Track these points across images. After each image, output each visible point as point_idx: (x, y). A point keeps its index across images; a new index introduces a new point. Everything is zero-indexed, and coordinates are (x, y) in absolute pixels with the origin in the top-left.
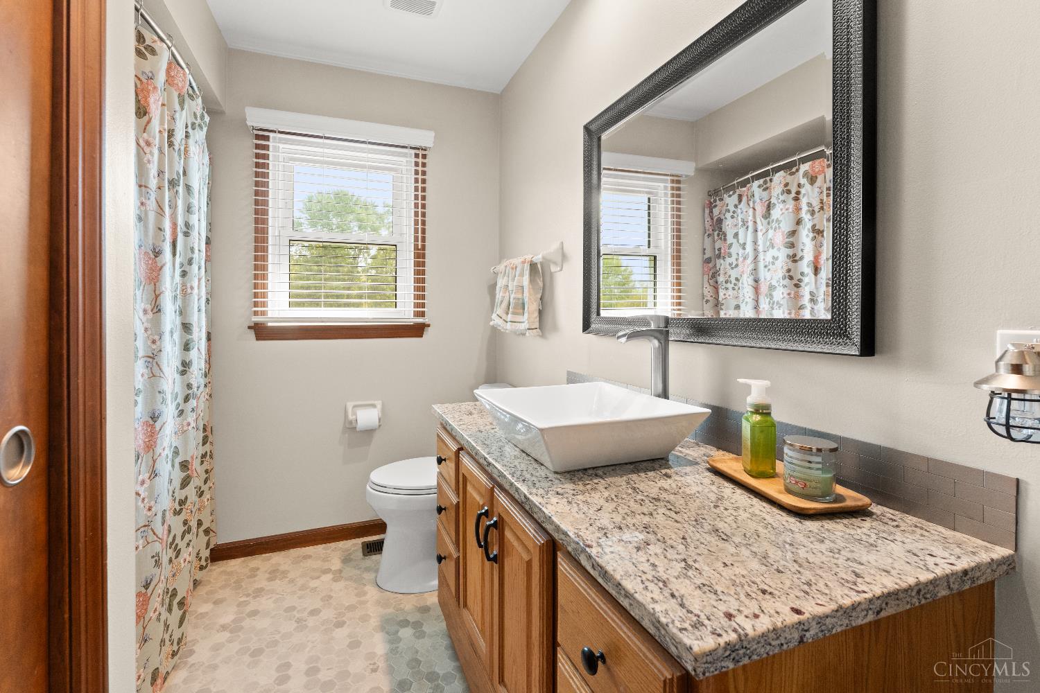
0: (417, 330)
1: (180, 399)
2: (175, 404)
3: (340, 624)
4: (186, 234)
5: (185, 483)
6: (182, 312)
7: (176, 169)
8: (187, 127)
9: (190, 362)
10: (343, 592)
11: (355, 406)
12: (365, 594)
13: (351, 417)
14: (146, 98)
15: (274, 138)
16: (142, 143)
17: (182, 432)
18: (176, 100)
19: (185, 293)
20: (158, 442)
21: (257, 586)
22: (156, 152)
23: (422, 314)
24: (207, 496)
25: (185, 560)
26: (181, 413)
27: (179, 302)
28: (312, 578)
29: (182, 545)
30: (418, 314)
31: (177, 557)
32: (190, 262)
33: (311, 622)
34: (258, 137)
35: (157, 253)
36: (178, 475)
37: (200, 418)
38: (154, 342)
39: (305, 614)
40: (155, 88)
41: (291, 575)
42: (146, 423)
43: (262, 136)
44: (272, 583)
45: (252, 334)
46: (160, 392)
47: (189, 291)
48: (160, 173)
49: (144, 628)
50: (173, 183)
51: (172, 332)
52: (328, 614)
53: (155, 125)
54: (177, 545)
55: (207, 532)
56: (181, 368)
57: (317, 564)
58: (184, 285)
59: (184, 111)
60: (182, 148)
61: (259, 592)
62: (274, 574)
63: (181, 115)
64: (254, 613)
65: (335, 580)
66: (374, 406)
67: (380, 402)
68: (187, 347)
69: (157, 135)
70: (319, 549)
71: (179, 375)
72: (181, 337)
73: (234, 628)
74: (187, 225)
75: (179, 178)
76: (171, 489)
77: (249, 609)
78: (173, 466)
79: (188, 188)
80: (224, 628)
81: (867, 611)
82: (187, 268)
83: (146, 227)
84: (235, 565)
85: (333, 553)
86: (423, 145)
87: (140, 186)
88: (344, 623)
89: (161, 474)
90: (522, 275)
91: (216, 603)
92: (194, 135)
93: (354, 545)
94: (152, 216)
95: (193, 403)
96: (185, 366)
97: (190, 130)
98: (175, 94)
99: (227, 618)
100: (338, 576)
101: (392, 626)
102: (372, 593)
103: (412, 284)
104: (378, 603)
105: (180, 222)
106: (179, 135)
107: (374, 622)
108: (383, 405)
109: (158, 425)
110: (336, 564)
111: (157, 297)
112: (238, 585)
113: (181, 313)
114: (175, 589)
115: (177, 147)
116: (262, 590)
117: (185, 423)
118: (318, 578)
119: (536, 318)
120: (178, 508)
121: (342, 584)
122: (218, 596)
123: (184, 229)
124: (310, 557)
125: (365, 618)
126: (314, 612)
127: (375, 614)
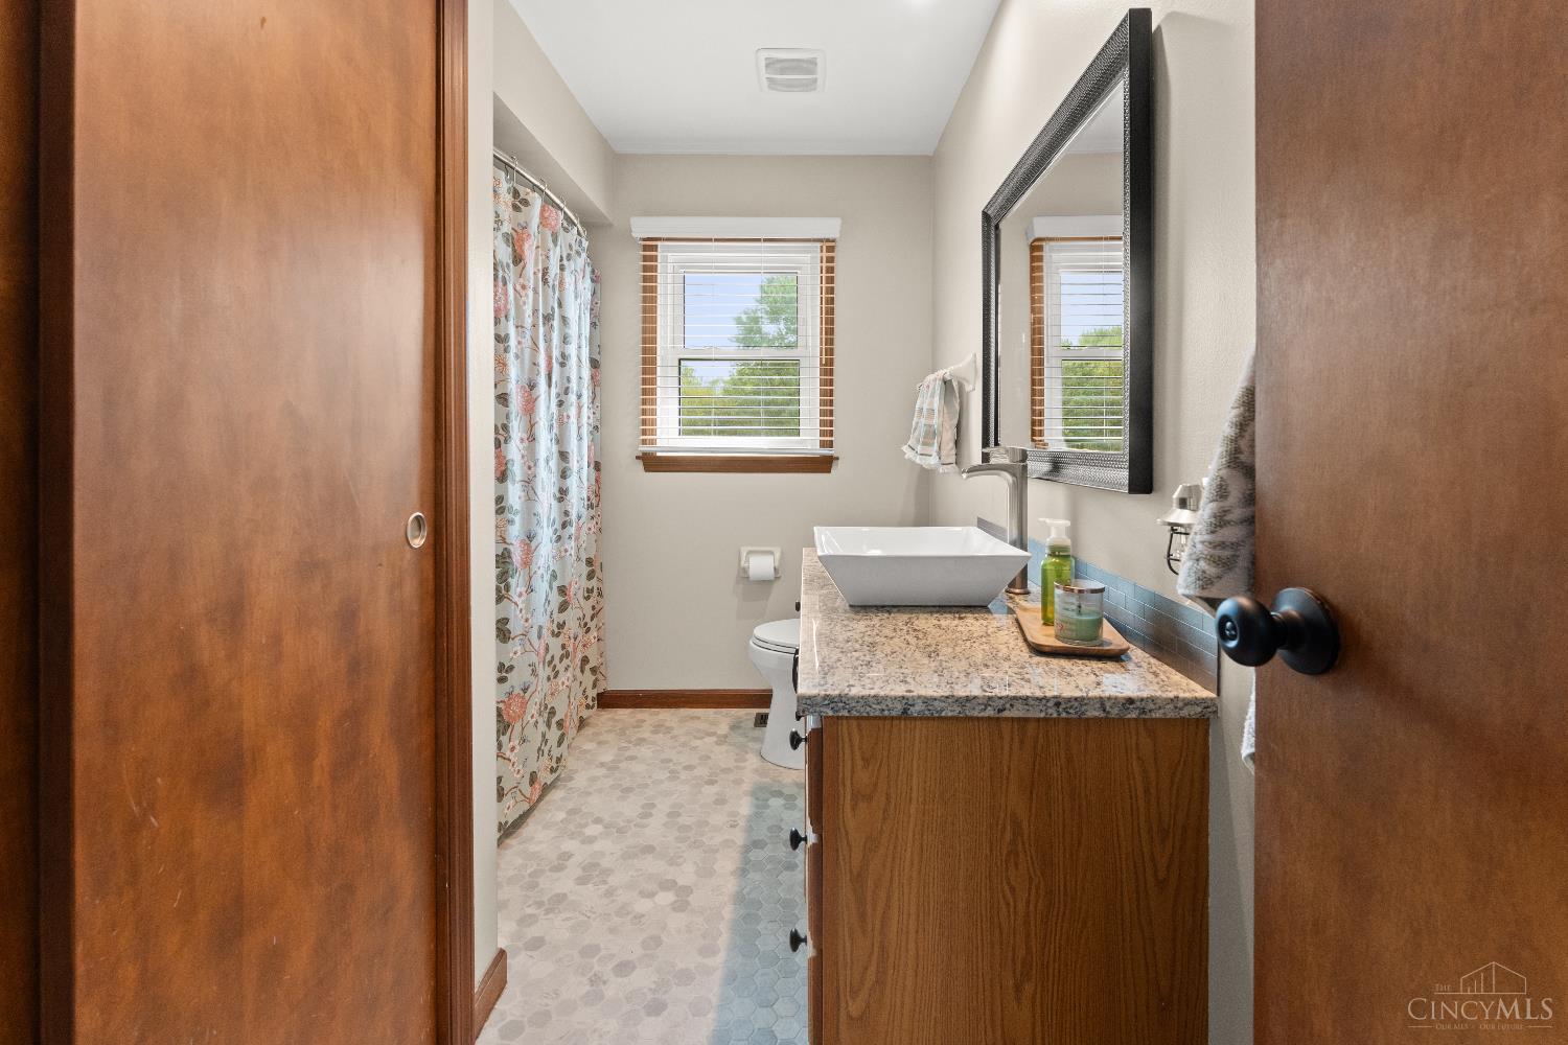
0: (823, 464)
1: (558, 525)
2: (551, 530)
3: (711, 782)
4: (563, 365)
5: (563, 607)
6: (559, 440)
7: (551, 304)
8: (561, 261)
9: (567, 489)
10: (723, 756)
11: (750, 552)
12: (745, 760)
13: (743, 564)
14: (521, 246)
15: (663, 246)
16: (518, 288)
17: (560, 557)
18: (550, 239)
19: (562, 422)
20: (534, 560)
21: (639, 735)
22: (531, 293)
23: (830, 444)
24: (594, 633)
25: (563, 683)
26: (559, 538)
27: (555, 430)
28: (695, 737)
29: (560, 667)
30: (823, 444)
31: (555, 677)
32: (567, 391)
33: (684, 775)
34: (646, 248)
35: (532, 386)
36: (556, 599)
37: (582, 550)
38: (529, 468)
39: (680, 768)
40: (529, 235)
41: (675, 732)
42: (522, 541)
43: (650, 246)
44: (655, 736)
45: (640, 465)
46: (535, 514)
47: (565, 420)
48: (535, 311)
49: (523, 729)
50: (548, 318)
51: (547, 462)
52: (702, 771)
53: (530, 268)
54: (555, 666)
55: (594, 670)
56: (558, 495)
57: (704, 726)
58: (561, 416)
59: (558, 247)
60: (557, 283)
61: (641, 741)
62: (658, 728)
63: (555, 252)
64: (632, 758)
65: (717, 743)
66: (771, 553)
67: (779, 549)
68: (564, 475)
69: (532, 276)
70: (710, 713)
71: (556, 502)
72: (558, 465)
73: (612, 767)
74: (563, 355)
75: (554, 312)
76: (549, 610)
77: (628, 754)
78: (551, 588)
79: (564, 319)
80: (602, 765)
81: (986, 706)
82: (563, 397)
83: (522, 363)
84: (623, 714)
85: (723, 718)
86: (830, 236)
87: (517, 327)
88: (716, 781)
89: (537, 590)
90: (933, 396)
91: (600, 743)
92: (569, 265)
93: (747, 714)
94: (527, 352)
95: (572, 530)
96: (562, 494)
97: (565, 262)
98: (549, 233)
99: (608, 757)
100: (723, 740)
101: (762, 794)
102: (752, 761)
103: (817, 408)
104: (756, 771)
105: (556, 353)
106: (554, 270)
107: (746, 786)
108: (782, 553)
109: (533, 544)
110: (723, 729)
111: (532, 426)
112: (622, 732)
113: (558, 442)
114: (553, 708)
115: (551, 284)
116: (643, 740)
117: (562, 549)
118: (702, 738)
119: (952, 449)
120: (556, 631)
121: (724, 748)
122: (602, 738)
123: (561, 360)
124: (699, 718)
125: (738, 782)
126: (689, 768)
127: (749, 779)
